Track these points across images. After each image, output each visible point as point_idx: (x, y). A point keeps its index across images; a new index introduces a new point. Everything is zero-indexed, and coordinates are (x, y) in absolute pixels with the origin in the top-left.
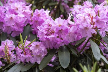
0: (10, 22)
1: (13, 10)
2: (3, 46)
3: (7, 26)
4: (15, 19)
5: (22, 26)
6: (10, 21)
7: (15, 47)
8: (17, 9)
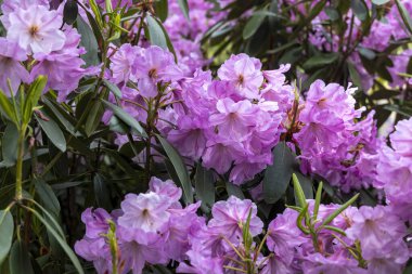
0: (227, 131)
1: (227, 83)
2: (218, 221)
3: (221, 145)
4: (248, 118)
5: (267, 142)
6: (229, 125)
7: (261, 224)
8: (241, 80)
